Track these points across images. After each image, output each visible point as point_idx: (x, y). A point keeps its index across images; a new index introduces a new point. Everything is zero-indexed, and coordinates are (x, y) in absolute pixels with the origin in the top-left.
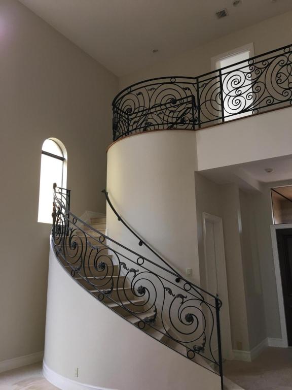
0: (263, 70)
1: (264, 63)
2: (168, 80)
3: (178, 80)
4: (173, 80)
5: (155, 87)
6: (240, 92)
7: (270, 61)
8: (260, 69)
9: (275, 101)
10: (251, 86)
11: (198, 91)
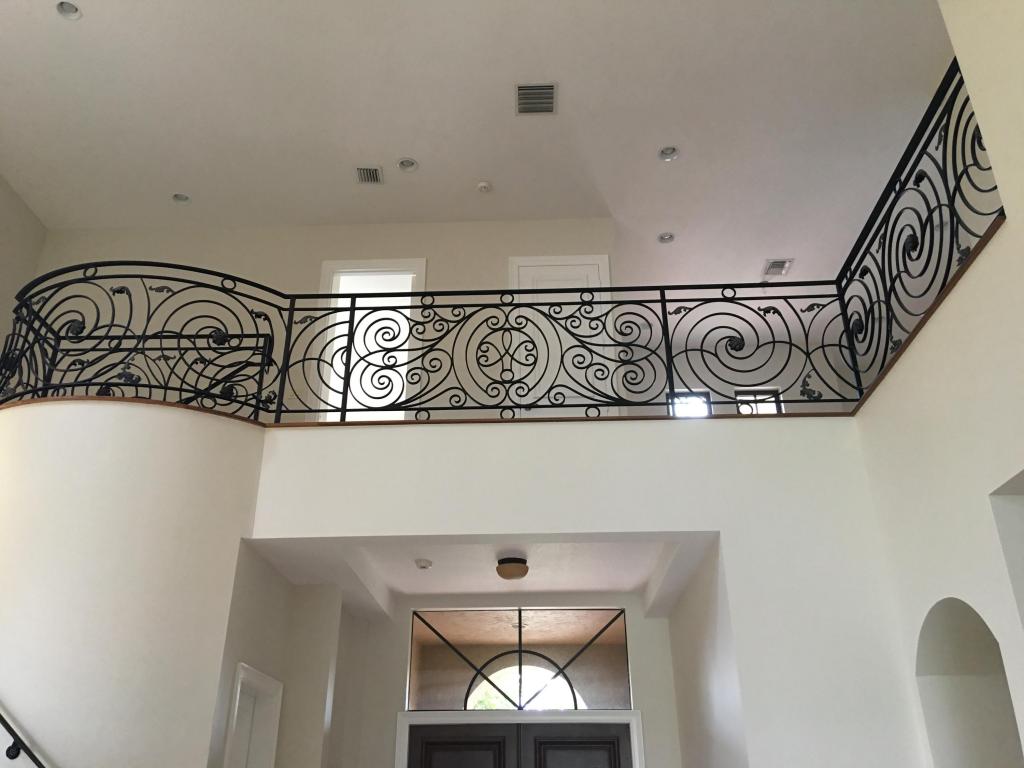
0: (452, 325)
1: (456, 312)
2: (216, 281)
3: (241, 287)
4: (229, 284)
5: (176, 286)
6: (392, 361)
7: (469, 311)
8: (447, 321)
9: (470, 403)
10: (420, 353)
11: (289, 330)
